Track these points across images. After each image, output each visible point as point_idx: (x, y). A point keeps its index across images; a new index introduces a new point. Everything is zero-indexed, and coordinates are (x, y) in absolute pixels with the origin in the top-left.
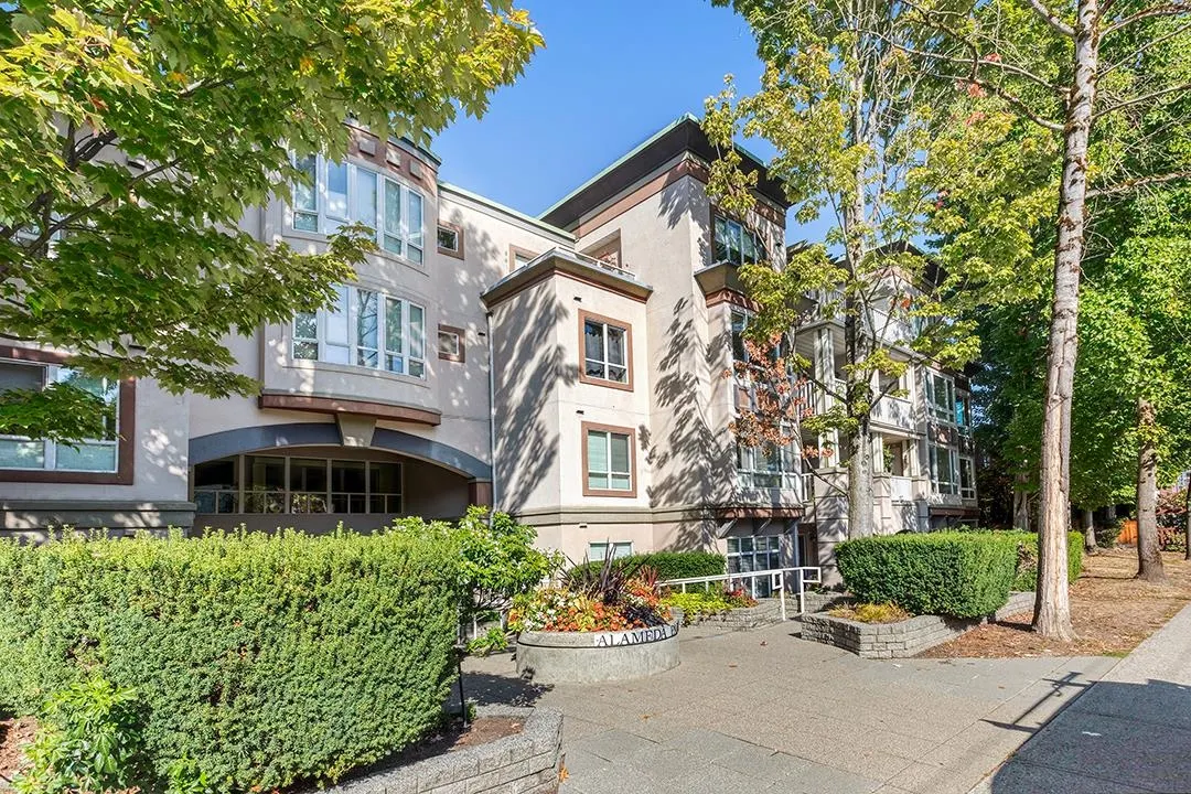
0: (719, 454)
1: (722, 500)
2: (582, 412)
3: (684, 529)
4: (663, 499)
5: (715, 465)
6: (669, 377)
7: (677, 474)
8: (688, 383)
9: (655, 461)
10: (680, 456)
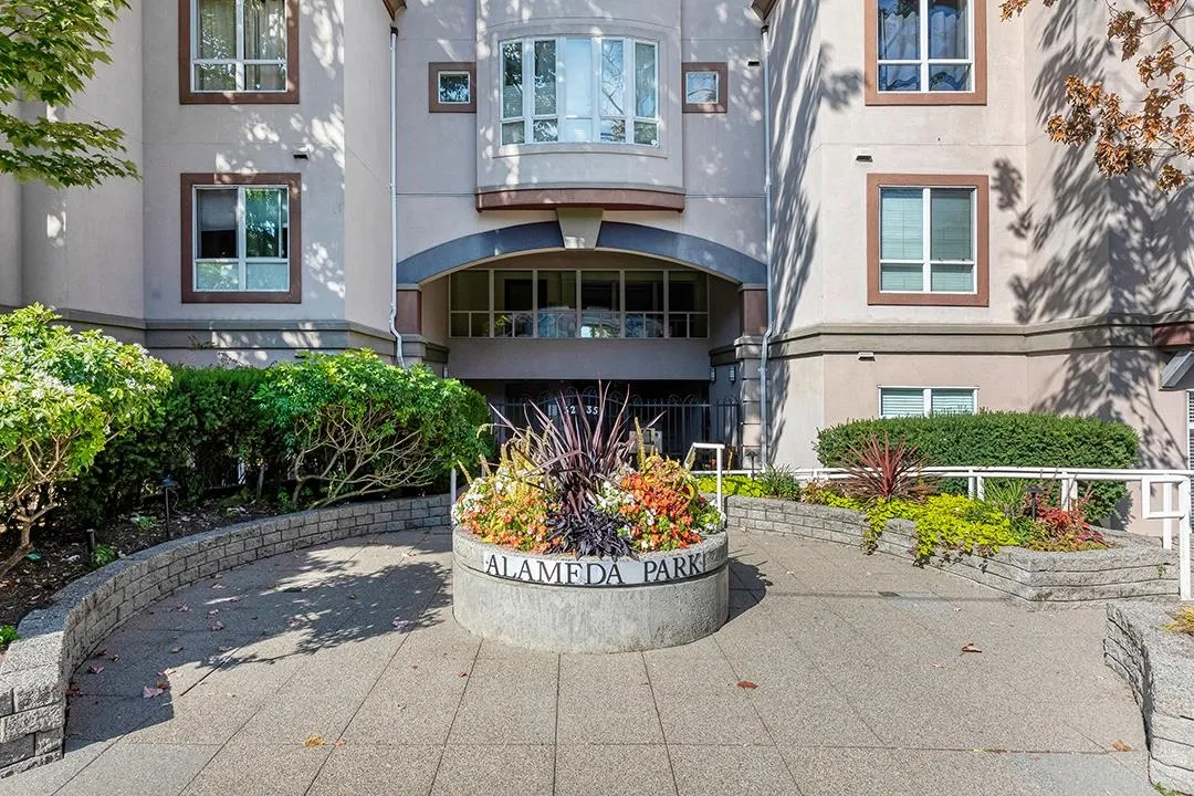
0: (1161, 205)
1: (1163, 307)
2: (867, 159)
3: (1075, 368)
4: (1041, 305)
5: (1151, 229)
6: (1058, 57)
7: (1065, 255)
8: (1090, 62)
9: (1031, 235)
10: (1071, 218)
